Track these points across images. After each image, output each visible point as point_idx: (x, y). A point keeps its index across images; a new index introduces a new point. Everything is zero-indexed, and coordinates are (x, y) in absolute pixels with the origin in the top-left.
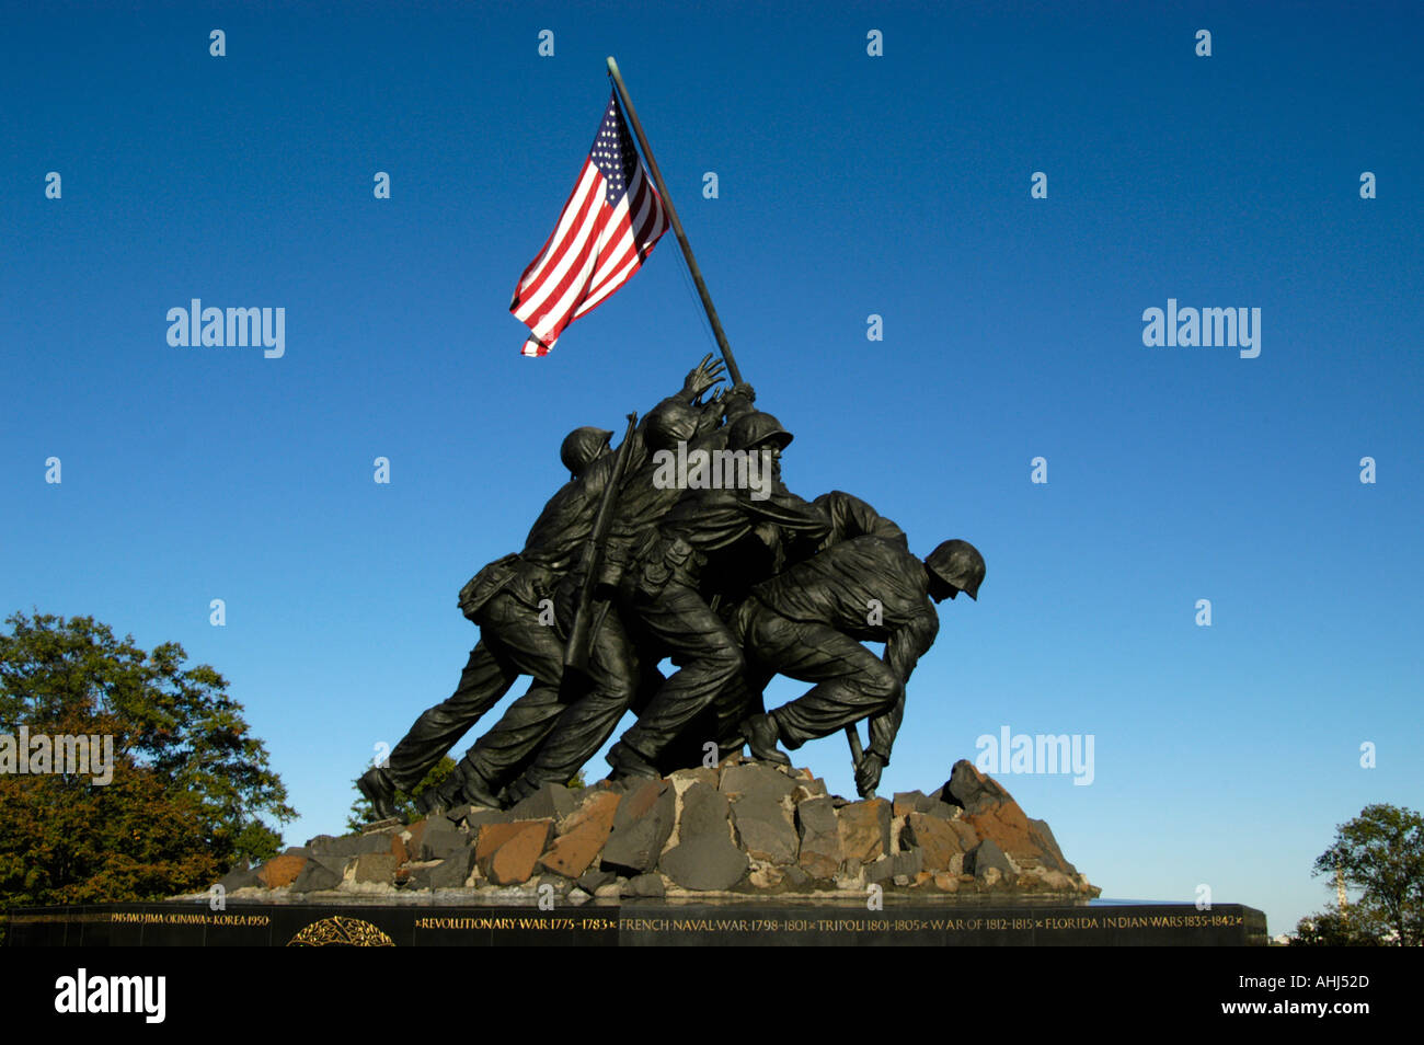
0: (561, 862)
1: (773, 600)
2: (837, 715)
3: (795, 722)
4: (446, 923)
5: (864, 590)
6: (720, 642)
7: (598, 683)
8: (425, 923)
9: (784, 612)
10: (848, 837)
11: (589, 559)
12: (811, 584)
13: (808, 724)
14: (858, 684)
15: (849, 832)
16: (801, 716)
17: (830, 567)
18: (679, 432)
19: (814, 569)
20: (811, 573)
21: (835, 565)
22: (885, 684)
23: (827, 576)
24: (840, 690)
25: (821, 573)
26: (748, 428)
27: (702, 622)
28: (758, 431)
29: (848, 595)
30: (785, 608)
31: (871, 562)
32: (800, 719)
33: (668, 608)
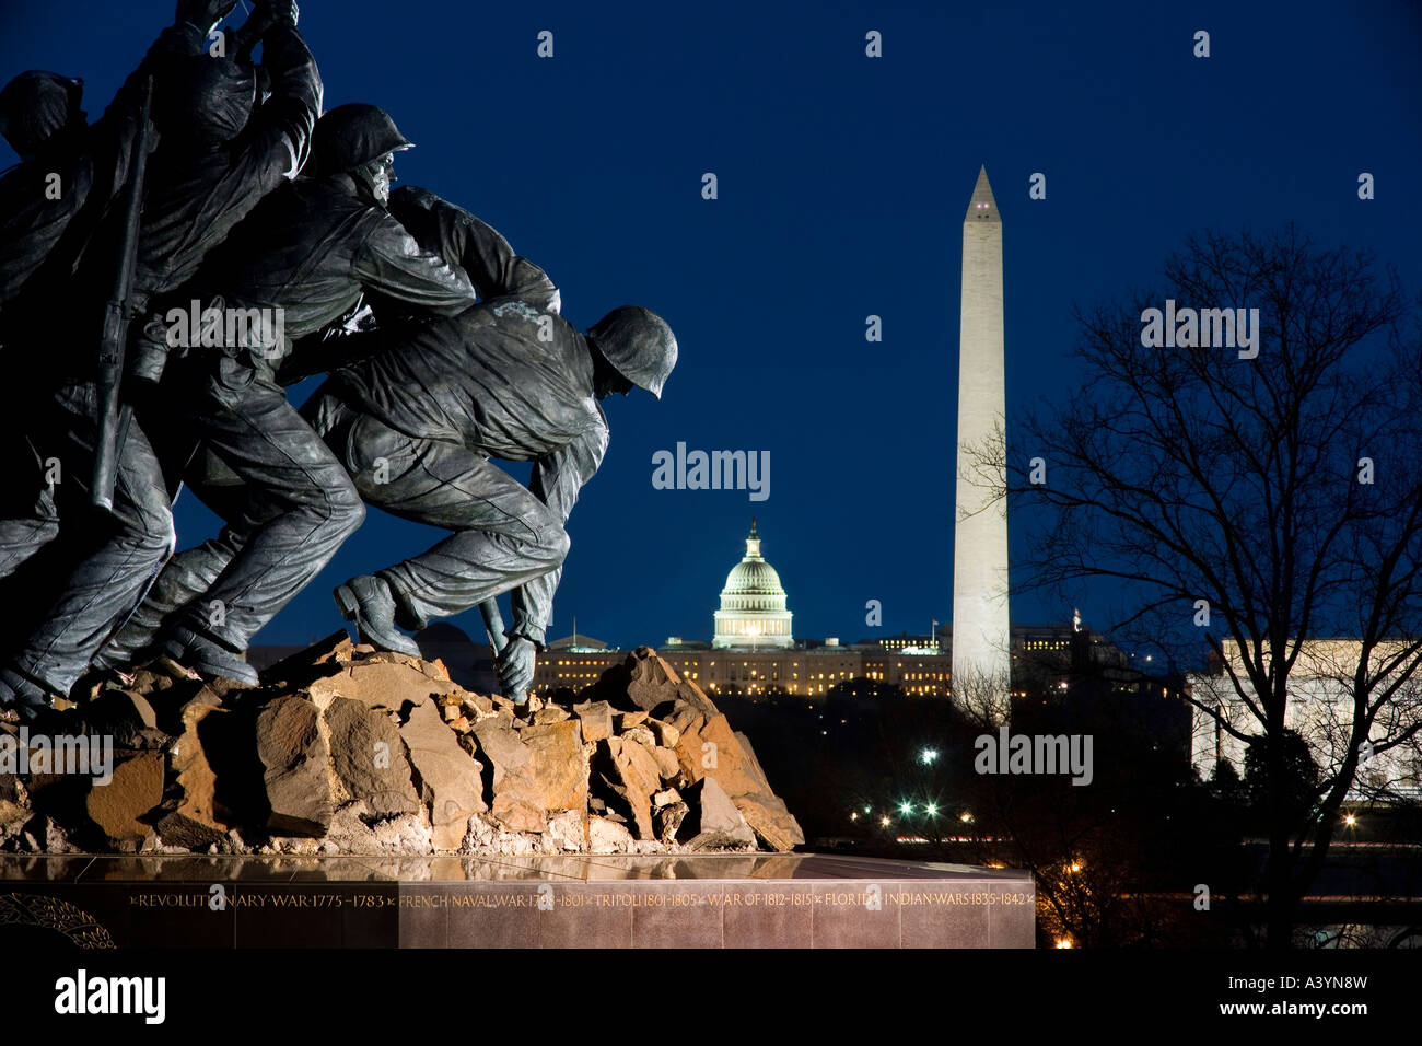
0: (198, 811)
1: (381, 404)
2: (483, 585)
3: (420, 592)
4: (172, 900)
5: (515, 394)
6: (335, 483)
7: (127, 525)
8: (142, 900)
9: (400, 424)
10: (539, 773)
11: (116, 337)
12: (437, 380)
13: (439, 596)
14: (514, 543)
15: (540, 766)
16: (430, 584)
17: (462, 354)
18: (226, 118)
19: (438, 354)
20: (433, 361)
21: (469, 351)
22: (550, 543)
23: (459, 369)
24: (487, 549)
25: (450, 362)
26: (355, 139)
27: (305, 451)
28: (371, 144)
29: (493, 401)
30: (402, 419)
31: (522, 349)
32: (429, 589)
33: (253, 427)
